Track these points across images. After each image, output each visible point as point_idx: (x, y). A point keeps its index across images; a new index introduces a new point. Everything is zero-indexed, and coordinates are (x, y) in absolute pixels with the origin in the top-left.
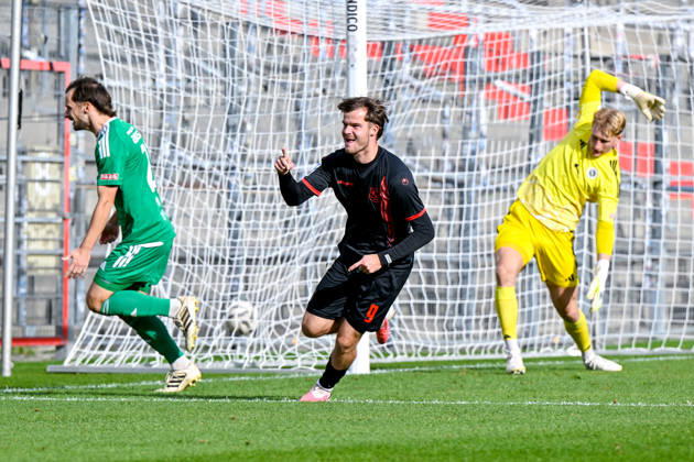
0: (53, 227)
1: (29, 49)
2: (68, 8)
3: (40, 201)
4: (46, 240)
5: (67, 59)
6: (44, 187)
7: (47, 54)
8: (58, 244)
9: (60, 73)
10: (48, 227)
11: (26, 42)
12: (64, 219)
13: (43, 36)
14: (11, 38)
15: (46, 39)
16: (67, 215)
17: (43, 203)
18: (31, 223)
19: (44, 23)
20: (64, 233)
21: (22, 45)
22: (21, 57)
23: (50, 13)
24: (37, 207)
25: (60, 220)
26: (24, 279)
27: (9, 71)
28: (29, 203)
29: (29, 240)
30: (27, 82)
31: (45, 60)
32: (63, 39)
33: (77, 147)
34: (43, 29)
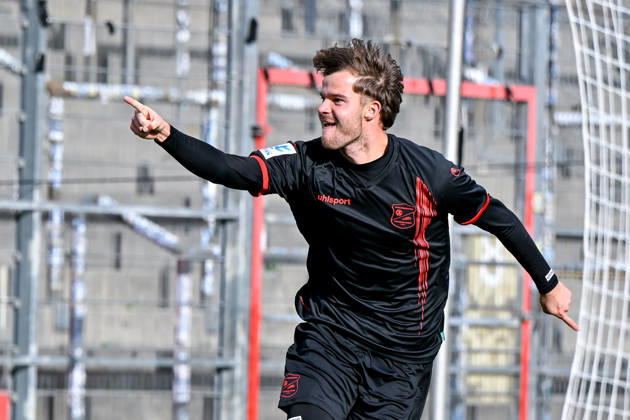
0: (505, 333)
1: (473, 65)
2: (534, 7)
3: (487, 293)
4: (494, 352)
5: (531, 82)
6: (493, 273)
7: (502, 76)
8: (512, 359)
9: (521, 103)
10: (499, 333)
11: (469, 56)
12: (523, 321)
13: (495, 48)
14: (448, 50)
15: (500, 52)
16: (527, 314)
17: (492, 298)
18: (473, 326)
19: (498, 26)
20: (521, 341)
21: (464, 61)
22: (463, 79)
23: (507, 14)
24: (482, 301)
25: (516, 323)
26: (461, 410)
27: (444, 99)
28: (471, 298)
29: (471, 351)
30: (471, 117)
31: (498, 84)
32: (526, 51)
33: (542, 214)
34: (496, 38)
